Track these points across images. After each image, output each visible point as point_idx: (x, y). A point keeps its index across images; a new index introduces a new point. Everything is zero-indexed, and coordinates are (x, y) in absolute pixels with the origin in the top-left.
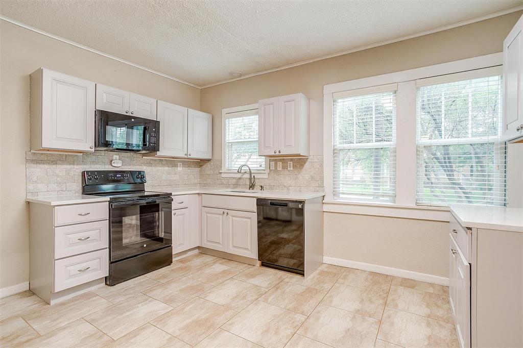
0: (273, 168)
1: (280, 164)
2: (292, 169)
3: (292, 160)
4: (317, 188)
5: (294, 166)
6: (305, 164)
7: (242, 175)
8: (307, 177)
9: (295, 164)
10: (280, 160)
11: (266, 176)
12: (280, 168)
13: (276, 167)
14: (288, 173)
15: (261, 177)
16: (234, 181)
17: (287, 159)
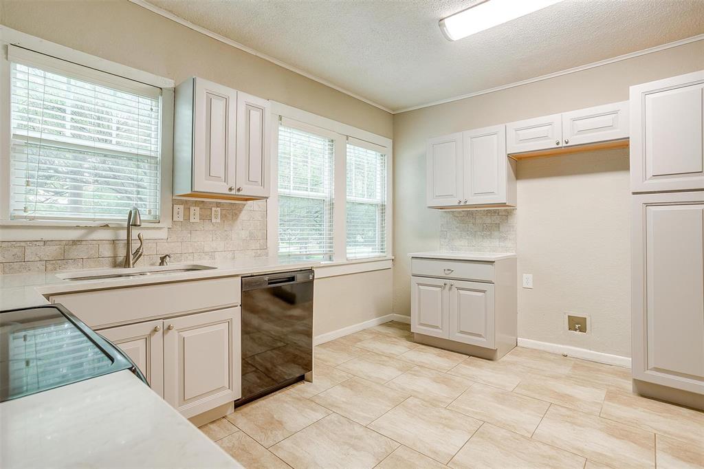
0: (179, 218)
1: (195, 211)
2: (219, 220)
3: (218, 205)
4: (259, 252)
5: (224, 217)
6: (240, 213)
7: (87, 234)
8: (244, 234)
9: (224, 212)
10: (196, 203)
11: (163, 234)
12: (194, 218)
13: (187, 218)
14: (211, 227)
15: (151, 237)
16: (51, 251)
17: (210, 203)
